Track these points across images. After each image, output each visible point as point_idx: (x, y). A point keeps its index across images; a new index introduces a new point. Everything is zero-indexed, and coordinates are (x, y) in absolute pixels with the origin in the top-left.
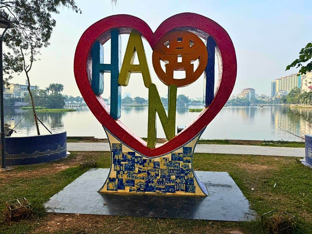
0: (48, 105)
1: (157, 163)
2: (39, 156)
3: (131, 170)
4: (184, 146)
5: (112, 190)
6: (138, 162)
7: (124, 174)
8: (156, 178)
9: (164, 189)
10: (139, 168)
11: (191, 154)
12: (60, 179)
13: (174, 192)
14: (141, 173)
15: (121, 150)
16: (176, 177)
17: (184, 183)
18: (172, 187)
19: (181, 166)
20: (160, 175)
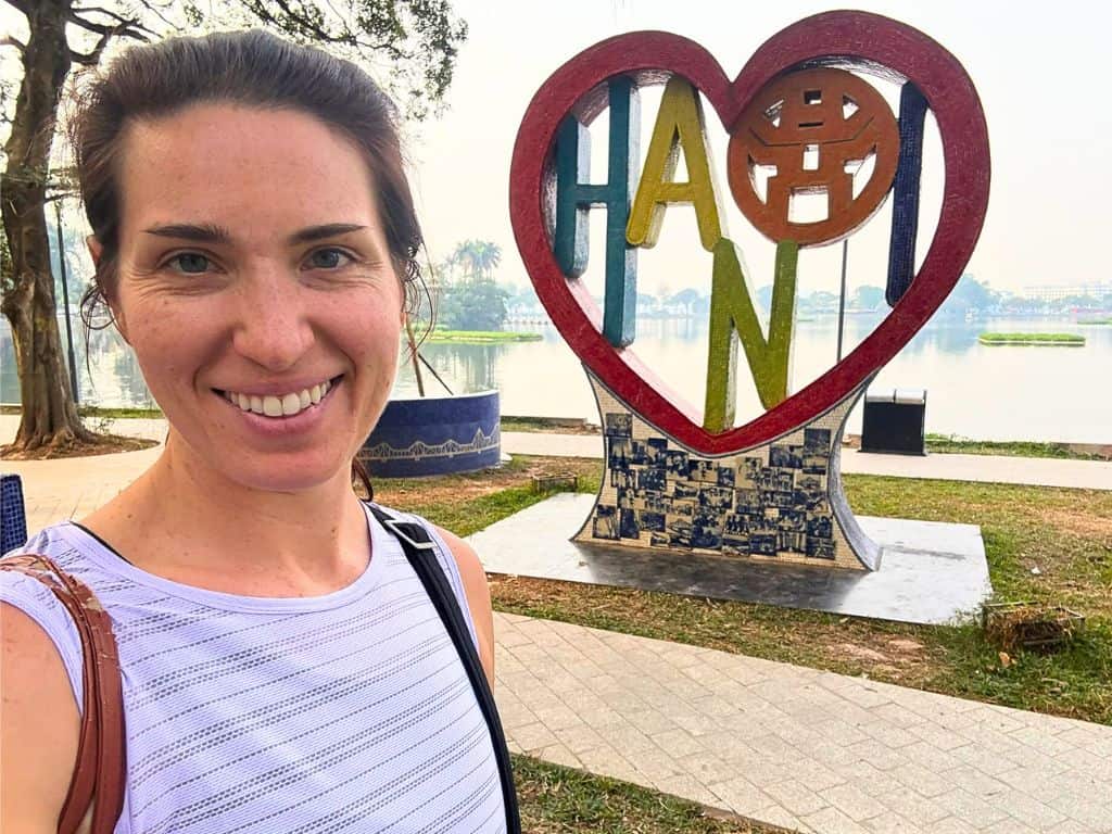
0: (454, 317)
1: (727, 472)
2: (426, 456)
3: (656, 486)
4: (808, 427)
5: (606, 537)
6: (675, 467)
7: (637, 496)
8: (722, 512)
9: (745, 543)
10: (678, 483)
11: (827, 450)
12: (479, 513)
13: (774, 554)
14: (682, 496)
15: (629, 431)
16: (780, 512)
17: (804, 532)
18: (767, 541)
19: (798, 483)
20: (734, 504)
